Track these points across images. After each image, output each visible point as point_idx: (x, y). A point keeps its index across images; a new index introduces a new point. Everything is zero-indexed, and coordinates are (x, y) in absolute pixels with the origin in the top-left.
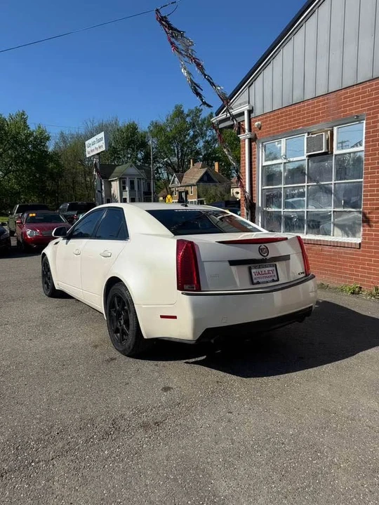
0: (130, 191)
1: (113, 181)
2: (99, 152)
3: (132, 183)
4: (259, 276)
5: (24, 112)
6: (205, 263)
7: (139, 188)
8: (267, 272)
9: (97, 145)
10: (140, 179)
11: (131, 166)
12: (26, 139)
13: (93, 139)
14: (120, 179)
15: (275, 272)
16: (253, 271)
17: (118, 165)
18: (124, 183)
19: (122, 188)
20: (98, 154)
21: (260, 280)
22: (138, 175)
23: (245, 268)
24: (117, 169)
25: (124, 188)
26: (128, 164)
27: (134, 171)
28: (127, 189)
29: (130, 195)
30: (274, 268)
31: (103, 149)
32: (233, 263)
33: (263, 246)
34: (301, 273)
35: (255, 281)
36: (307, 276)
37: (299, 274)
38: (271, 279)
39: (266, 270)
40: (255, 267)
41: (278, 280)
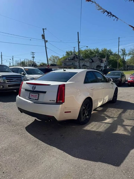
4: (32, 96)
8: (35, 96)
16: (30, 94)
23: (29, 92)
30: (38, 95)
32: (26, 90)
34: (52, 101)
35: (30, 98)
36: (56, 103)
37: (50, 101)
38: (35, 98)
39: (35, 95)
40: (32, 93)
41: (38, 100)
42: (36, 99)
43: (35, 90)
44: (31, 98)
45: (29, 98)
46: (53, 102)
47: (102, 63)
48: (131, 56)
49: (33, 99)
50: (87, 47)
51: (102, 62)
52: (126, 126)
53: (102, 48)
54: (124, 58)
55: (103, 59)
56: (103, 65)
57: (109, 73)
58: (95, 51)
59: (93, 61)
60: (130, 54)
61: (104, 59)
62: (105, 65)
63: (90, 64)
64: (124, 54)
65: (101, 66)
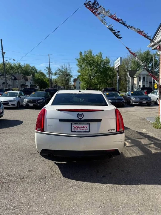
0: (142, 82)
1: (135, 77)
2: (118, 66)
3: (144, 78)
4: (77, 128)
5: (101, 52)
6: (48, 119)
7: (147, 80)
8: (82, 127)
9: (118, 63)
10: (148, 76)
11: (144, 70)
12: (101, 63)
13: (117, 61)
14: (138, 76)
15: (88, 127)
16: (73, 125)
17: (138, 70)
18: (140, 78)
19: (139, 81)
20: (118, 67)
21: (76, 130)
22: (147, 74)
23: (69, 123)
24: (138, 72)
25: (140, 80)
26: (142, 70)
27: (145, 72)
28: (141, 81)
29: (142, 84)
30: (88, 125)
31: (120, 65)
32: (61, 120)
33: (80, 113)
34: (111, 130)
35: (73, 130)
36: (116, 132)
37: (108, 130)
38: (84, 130)
39: (82, 125)
40: (75, 124)
41: (89, 132)
42: (86, 132)
43: (83, 119)
44: (75, 132)
45: (72, 132)
46: (113, 131)
47: (27, 82)
48: (57, 75)
49: (81, 132)
50: (14, 60)
51: (26, 80)
52: (150, 145)
53: (24, 64)
54: (50, 78)
55: (28, 77)
56: (28, 84)
57: (33, 93)
58: (16, 67)
59: (15, 79)
60: (56, 74)
61: (30, 77)
62: (31, 84)
63: (12, 81)
64: (50, 73)
65: (27, 84)
